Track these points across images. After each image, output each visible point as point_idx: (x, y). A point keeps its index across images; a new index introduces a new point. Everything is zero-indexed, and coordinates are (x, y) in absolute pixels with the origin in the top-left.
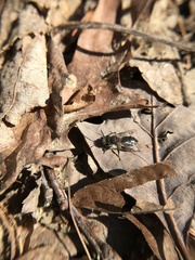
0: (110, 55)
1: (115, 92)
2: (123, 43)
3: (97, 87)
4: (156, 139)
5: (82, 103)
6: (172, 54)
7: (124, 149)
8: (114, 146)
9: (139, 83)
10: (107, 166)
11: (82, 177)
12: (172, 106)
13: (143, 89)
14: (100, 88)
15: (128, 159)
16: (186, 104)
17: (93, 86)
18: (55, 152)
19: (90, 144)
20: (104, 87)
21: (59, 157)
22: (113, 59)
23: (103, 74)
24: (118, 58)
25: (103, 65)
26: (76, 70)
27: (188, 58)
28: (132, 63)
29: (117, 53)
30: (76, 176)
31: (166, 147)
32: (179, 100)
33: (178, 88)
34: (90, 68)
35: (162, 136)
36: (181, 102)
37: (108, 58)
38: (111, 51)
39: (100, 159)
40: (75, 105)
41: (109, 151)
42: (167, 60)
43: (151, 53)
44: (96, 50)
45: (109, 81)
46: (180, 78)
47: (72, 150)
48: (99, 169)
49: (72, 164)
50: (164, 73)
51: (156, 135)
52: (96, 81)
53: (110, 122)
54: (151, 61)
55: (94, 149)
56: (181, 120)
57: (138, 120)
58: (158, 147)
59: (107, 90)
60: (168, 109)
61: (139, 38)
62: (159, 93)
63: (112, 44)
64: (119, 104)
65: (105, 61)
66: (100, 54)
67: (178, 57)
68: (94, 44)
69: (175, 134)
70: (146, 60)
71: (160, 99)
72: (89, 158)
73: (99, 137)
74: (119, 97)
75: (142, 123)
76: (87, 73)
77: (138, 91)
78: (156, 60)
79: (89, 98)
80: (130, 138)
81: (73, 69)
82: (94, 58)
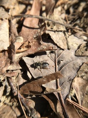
0: (38, 29)
1: (40, 44)
2: (43, 24)
3: (32, 42)
4: (57, 63)
5: (25, 49)
6: (63, 29)
7: (43, 68)
8: (39, 67)
9: (50, 41)
10: (36, 75)
11: (25, 81)
12: (63, 50)
13: (52, 43)
14: (34, 43)
15: (45, 72)
16: (69, 49)
17: (30, 42)
18: (13, 71)
19: (29, 66)
20: (35, 42)
21: (14, 73)
22: (39, 30)
23: (35, 37)
24: (41, 30)
25: (35, 33)
26: (23, 35)
27: (70, 30)
28: (47, 32)
29: (41, 28)
30: (22, 81)
31: (60, 67)
32: (66, 47)
33: (65, 43)
34: (29, 34)
35: (59, 62)
36: (67, 48)
37: (37, 30)
38: (38, 27)
39: (33, 73)
40: (22, 50)
41: (37, 69)
42: (61, 31)
43: (55, 28)
44: (32, 27)
45: (37, 39)
46: (66, 38)
47: (20, 69)
48: (32, 77)
49: (20, 76)
50: (60, 36)
51: (57, 62)
52: (32, 39)
53: (38, 57)
54: (54, 31)
55: (30, 69)
56: (66, 55)
57: (49, 56)
58: (57, 66)
59: (37, 43)
60: (61, 51)
61: (50, 22)
62: (58, 44)
63: (39, 24)
64: (42, 49)
65: (36, 31)
66: (33, 28)
67: (65, 30)
68: (31, 24)
69: (64, 61)
70: (52, 31)
71: (58, 47)
72: (28, 72)
73: (33, 63)
74: (42, 46)
75: (51, 57)
76: (28, 36)
77: (50, 44)
78: (56, 31)
79: (28, 47)
80: (46, 63)
81: (21, 35)
82: (31, 30)
